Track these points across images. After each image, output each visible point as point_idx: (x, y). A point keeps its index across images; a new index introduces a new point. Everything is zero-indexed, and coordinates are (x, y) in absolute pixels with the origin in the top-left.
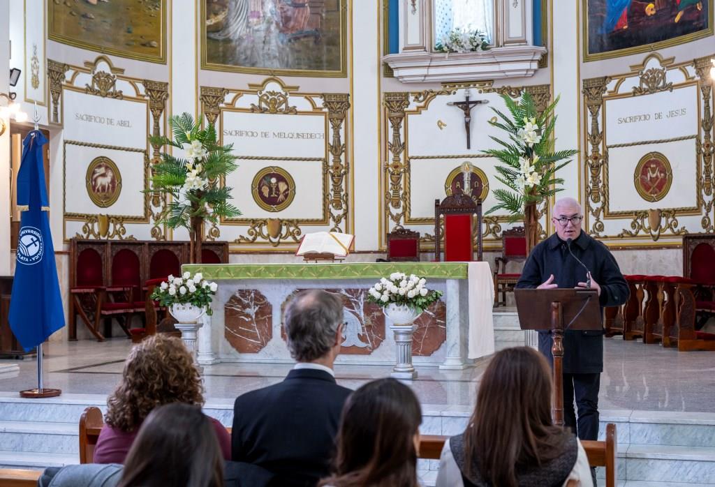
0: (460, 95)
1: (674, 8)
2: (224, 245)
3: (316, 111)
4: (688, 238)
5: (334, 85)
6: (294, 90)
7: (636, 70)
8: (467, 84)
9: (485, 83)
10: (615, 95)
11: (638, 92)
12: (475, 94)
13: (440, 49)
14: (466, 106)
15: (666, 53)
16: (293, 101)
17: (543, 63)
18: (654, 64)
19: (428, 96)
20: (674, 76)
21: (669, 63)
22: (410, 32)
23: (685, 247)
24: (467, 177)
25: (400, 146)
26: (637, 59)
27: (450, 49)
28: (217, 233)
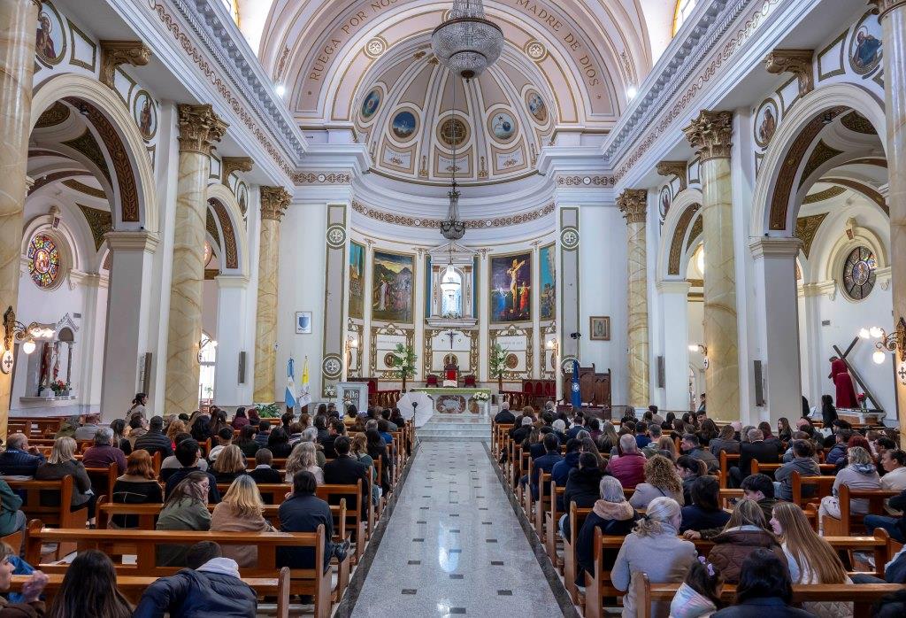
0: (449, 331)
1: (519, 312)
2: (377, 379)
3: (404, 335)
4: (524, 380)
5: (409, 326)
6: (396, 327)
7: (507, 329)
8: (451, 328)
9: (458, 328)
10: (500, 335)
11: (507, 335)
12: (454, 331)
13: (445, 317)
14: (451, 335)
15: (517, 325)
16: (397, 331)
17: (476, 323)
18: (512, 327)
19: (439, 331)
20: (519, 332)
21: (518, 328)
22: (434, 310)
23: (523, 382)
24: (451, 357)
25: (429, 347)
26: (508, 325)
27: (449, 317)
28: (374, 375)
